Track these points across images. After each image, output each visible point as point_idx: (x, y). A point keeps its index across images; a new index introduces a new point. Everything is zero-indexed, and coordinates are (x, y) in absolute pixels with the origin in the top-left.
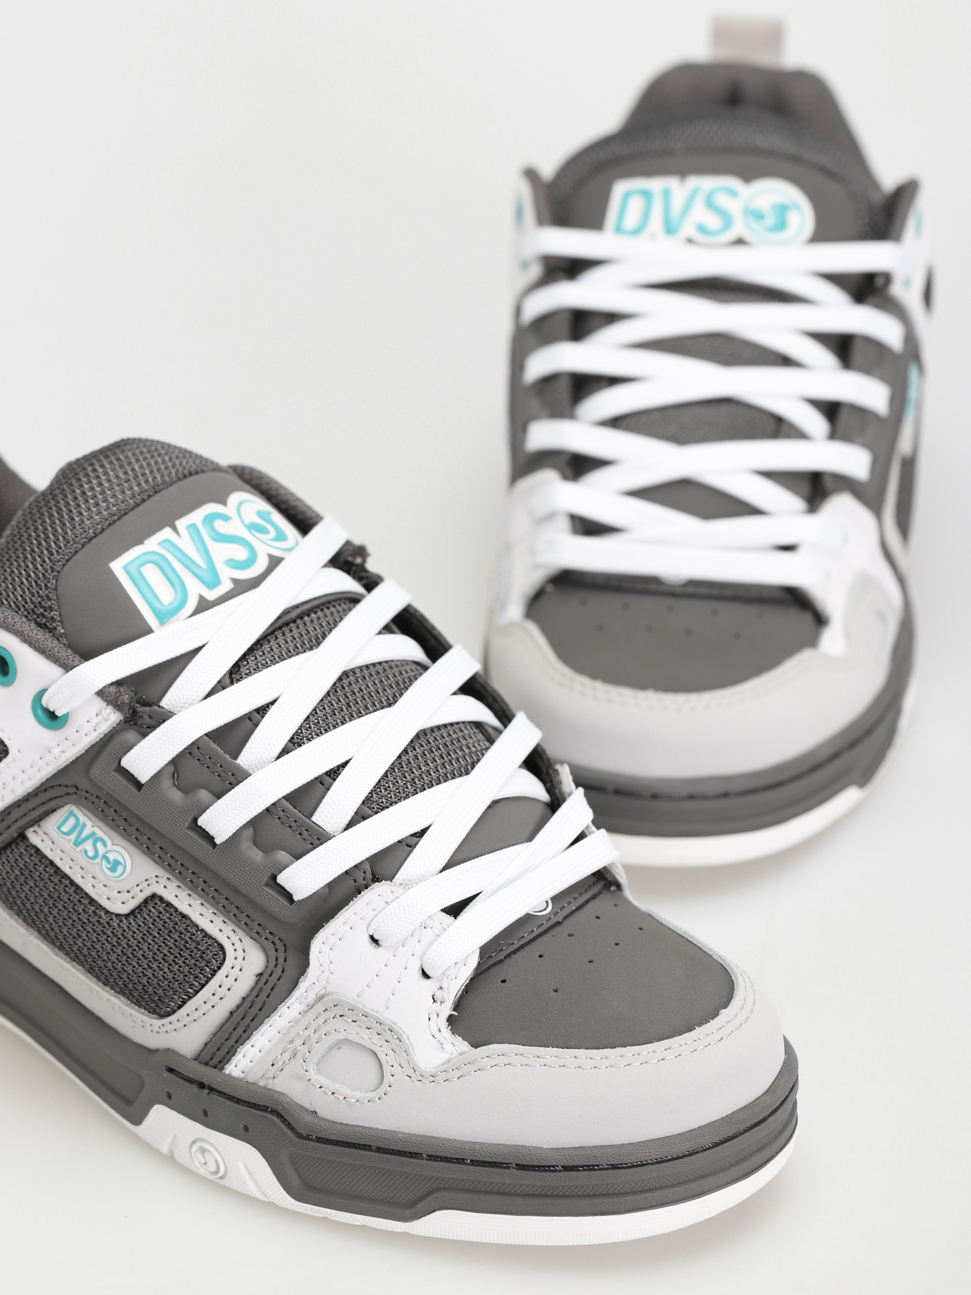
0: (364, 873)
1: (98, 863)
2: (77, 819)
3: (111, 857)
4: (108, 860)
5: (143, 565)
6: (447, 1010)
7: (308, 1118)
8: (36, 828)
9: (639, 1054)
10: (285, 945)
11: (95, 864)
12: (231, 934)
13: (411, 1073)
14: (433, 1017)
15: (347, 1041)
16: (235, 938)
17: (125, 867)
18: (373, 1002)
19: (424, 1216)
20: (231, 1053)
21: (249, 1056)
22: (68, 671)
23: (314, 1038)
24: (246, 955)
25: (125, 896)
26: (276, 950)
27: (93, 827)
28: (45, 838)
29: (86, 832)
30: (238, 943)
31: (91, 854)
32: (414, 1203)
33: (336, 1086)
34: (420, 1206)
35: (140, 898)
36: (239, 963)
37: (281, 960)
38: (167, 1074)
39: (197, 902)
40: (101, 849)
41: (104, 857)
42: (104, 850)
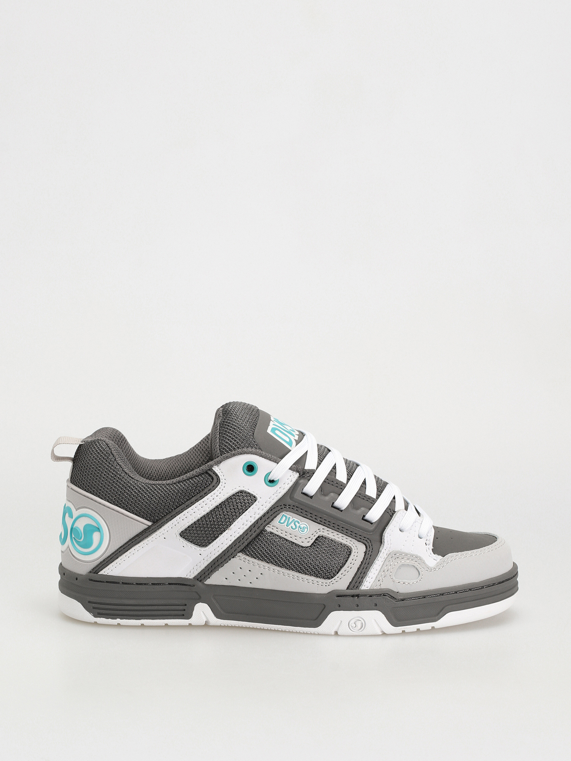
1: (297, 530)
2: (286, 517)
4: (301, 528)
6: (431, 547)
7: (398, 594)
8: (269, 525)
10: (370, 540)
11: (296, 531)
13: (427, 569)
14: (428, 550)
15: (403, 565)
16: (352, 542)
17: (308, 529)
18: (406, 549)
19: (442, 617)
20: (361, 582)
21: (368, 581)
22: (278, 463)
23: (391, 567)
24: (357, 547)
25: (308, 540)
26: (368, 542)
27: (292, 518)
28: (273, 527)
29: (291, 520)
30: (355, 545)
31: (294, 527)
32: (439, 613)
33: (404, 581)
34: (441, 614)
35: (314, 538)
36: (356, 551)
37: (371, 546)
38: (337, 598)
39: (336, 534)
40: (298, 525)
41: (299, 527)
42: (299, 525)
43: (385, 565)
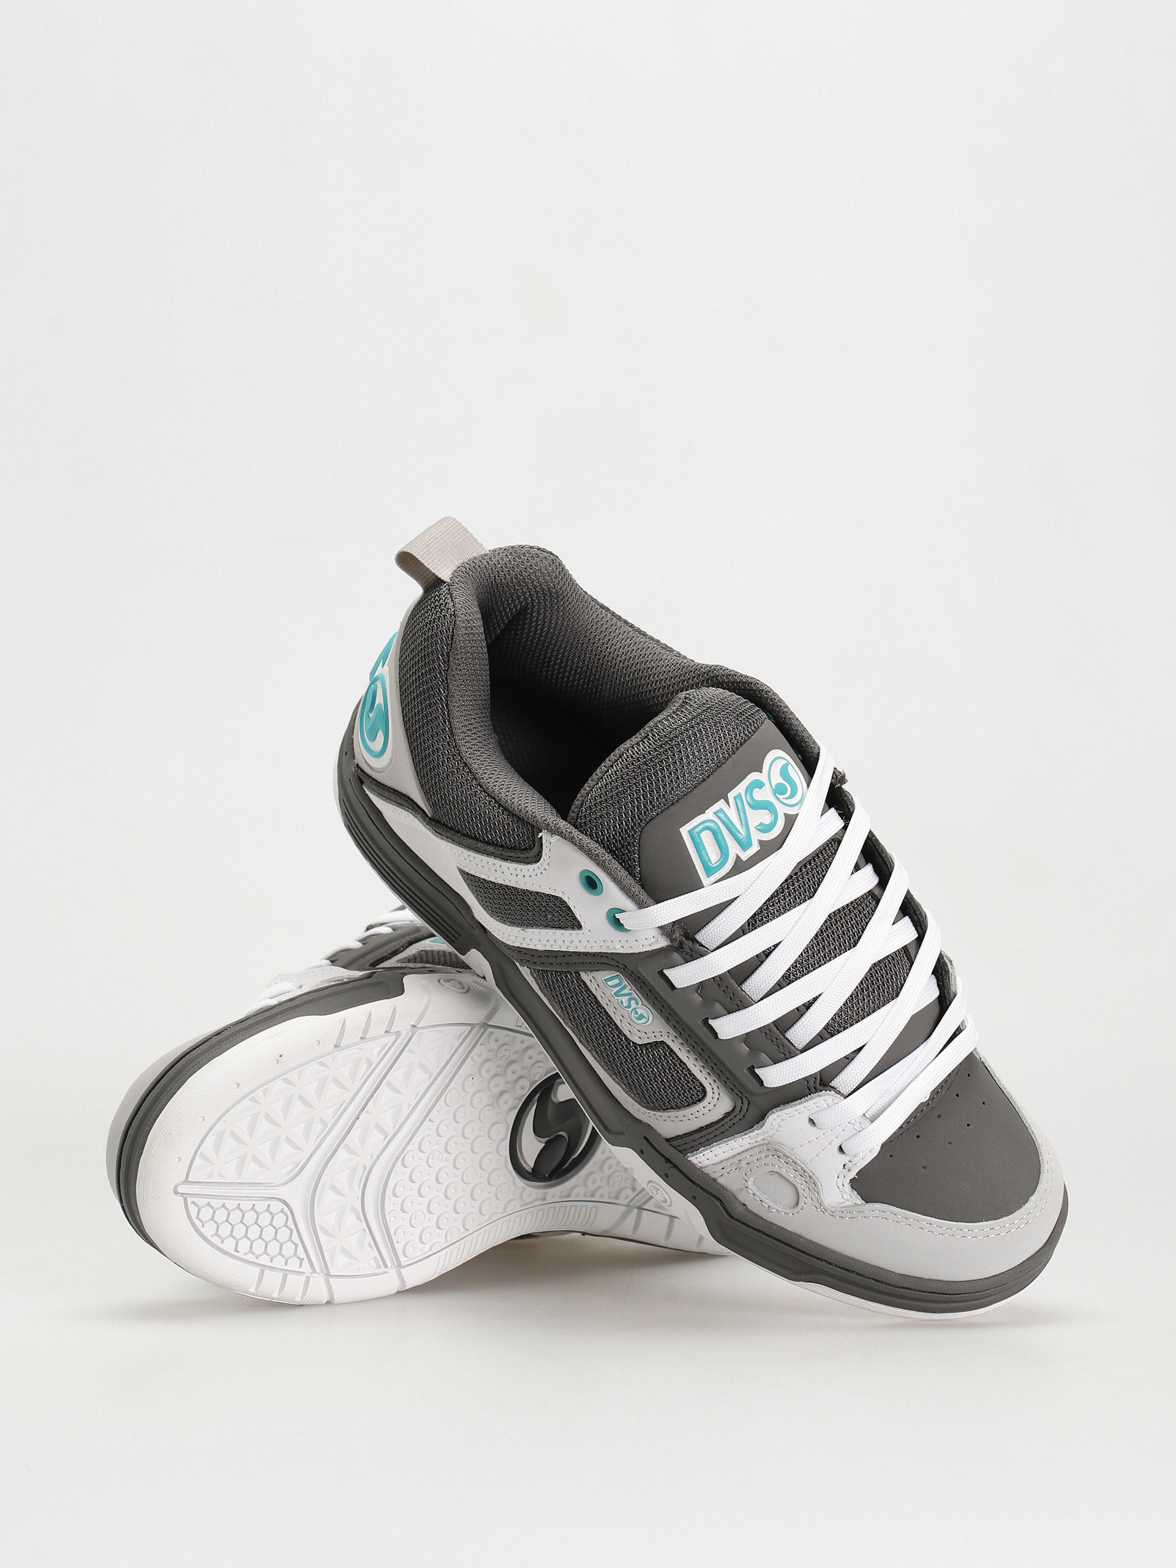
0: (815, 1079)
1: (628, 1011)
2: (621, 981)
3: (640, 1011)
4: (636, 1013)
5: (702, 831)
6: (853, 1174)
7: (741, 1209)
8: (588, 972)
9: (972, 1230)
10: (749, 1101)
11: (626, 1010)
12: (712, 1083)
13: (818, 1205)
14: (842, 1176)
15: (778, 1173)
16: (714, 1086)
17: (647, 1020)
18: (804, 1154)
20: (694, 1148)
21: (707, 1156)
23: (757, 1163)
24: (720, 1098)
25: (642, 1035)
26: (742, 1103)
27: (630, 990)
28: (593, 981)
29: (626, 991)
30: (716, 1090)
31: (625, 1004)
33: (765, 1197)
35: (653, 1040)
36: (714, 1102)
37: (744, 1110)
38: (643, 1140)
39: (692, 1057)
40: (633, 1005)
41: (634, 1009)
42: (636, 1006)
43: (750, 1153)
